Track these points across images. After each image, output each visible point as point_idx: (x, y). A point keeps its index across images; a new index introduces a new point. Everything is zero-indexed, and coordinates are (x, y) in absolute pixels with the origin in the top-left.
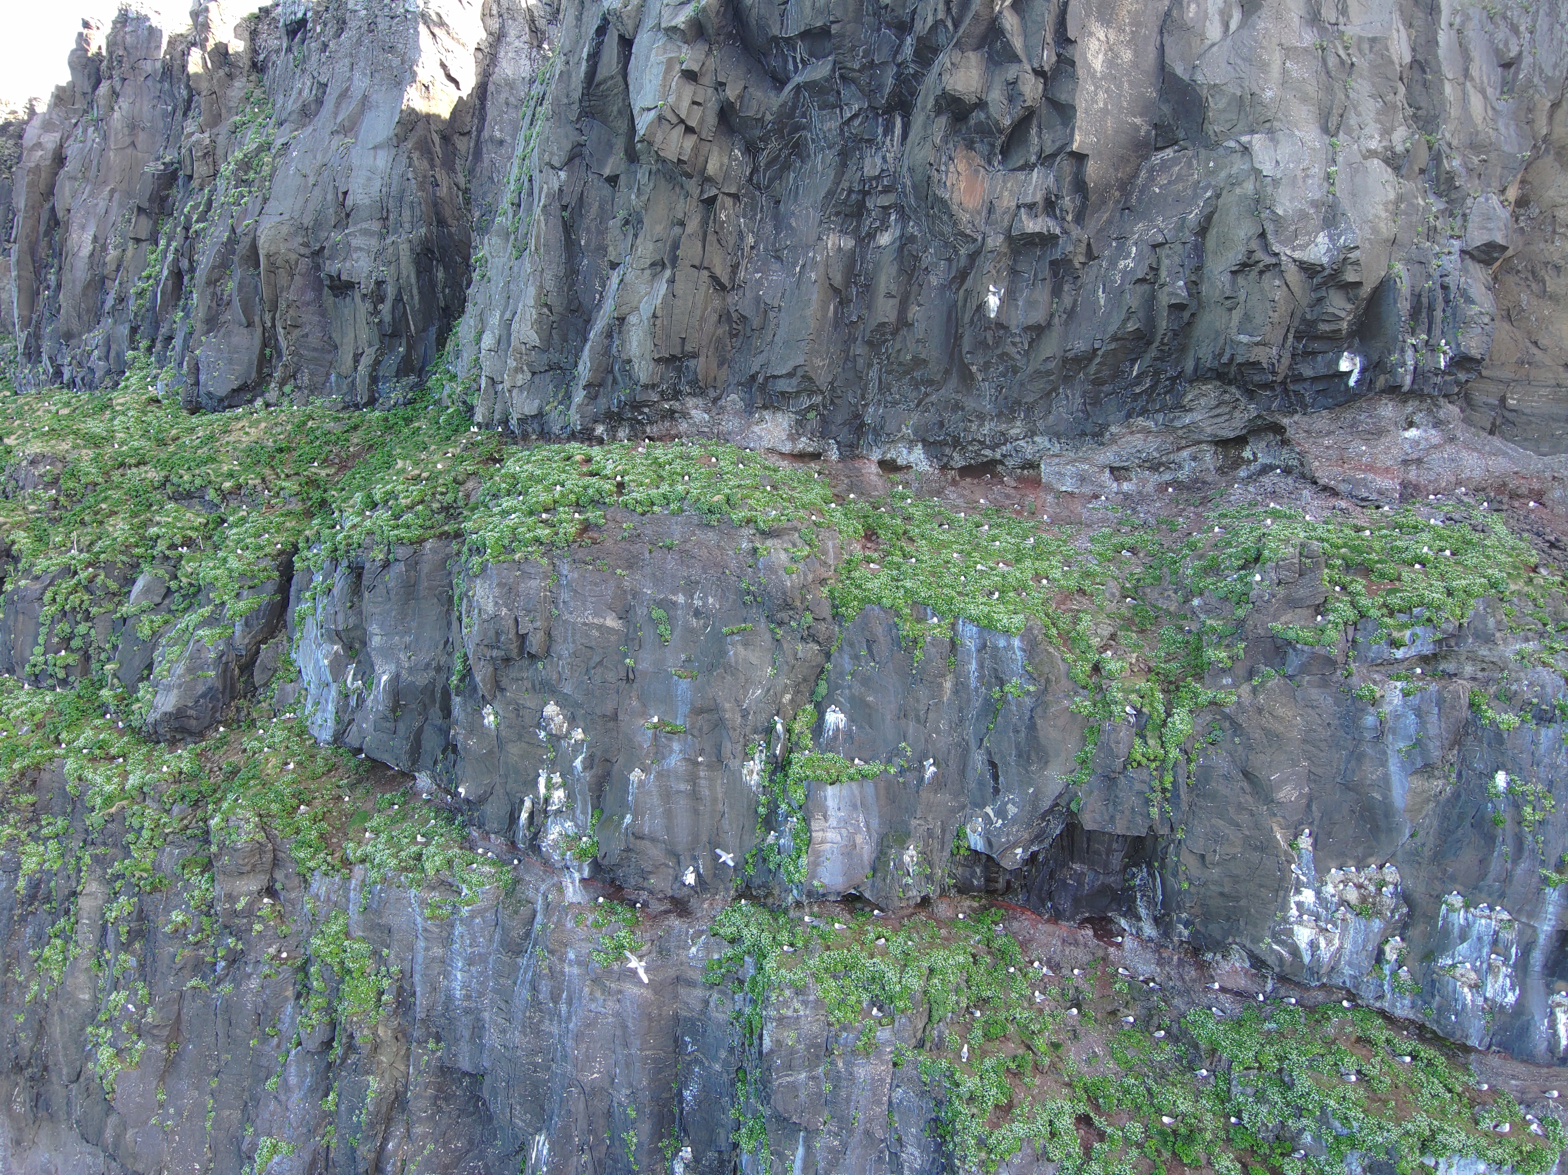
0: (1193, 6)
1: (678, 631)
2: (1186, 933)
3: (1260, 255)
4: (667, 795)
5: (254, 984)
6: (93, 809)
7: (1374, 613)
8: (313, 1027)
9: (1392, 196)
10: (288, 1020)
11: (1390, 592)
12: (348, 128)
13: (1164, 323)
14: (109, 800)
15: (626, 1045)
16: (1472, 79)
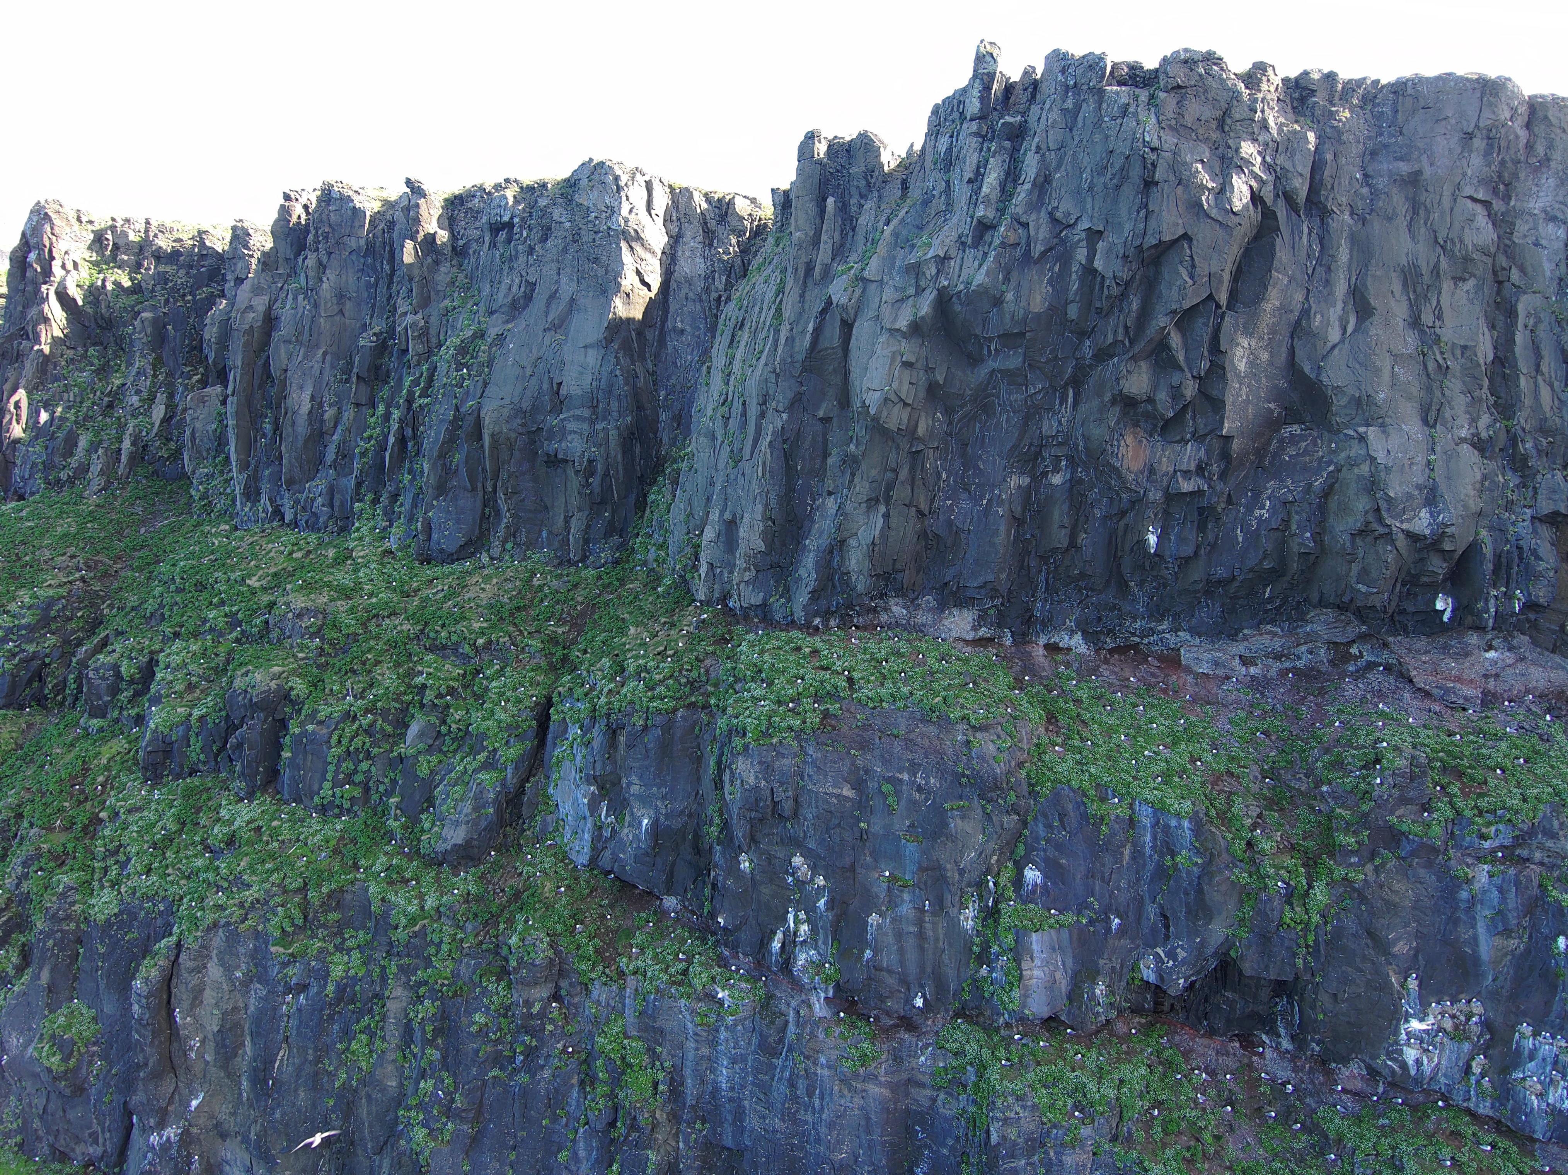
0: (1318, 316)
1: (903, 803)
2: (1317, 1049)
3: (1375, 526)
4: (899, 935)
5: (546, 1073)
6: (396, 928)
7: (1468, 813)
8: (600, 1110)
9: (1479, 477)
10: (574, 1103)
11: (1480, 795)
12: (559, 326)
13: (1295, 565)
14: (413, 921)
15: (869, 1132)
16: (1543, 374)
